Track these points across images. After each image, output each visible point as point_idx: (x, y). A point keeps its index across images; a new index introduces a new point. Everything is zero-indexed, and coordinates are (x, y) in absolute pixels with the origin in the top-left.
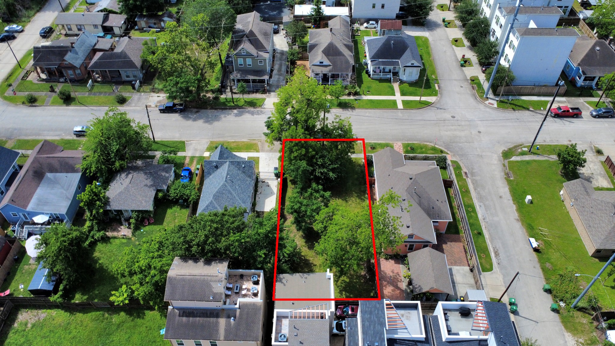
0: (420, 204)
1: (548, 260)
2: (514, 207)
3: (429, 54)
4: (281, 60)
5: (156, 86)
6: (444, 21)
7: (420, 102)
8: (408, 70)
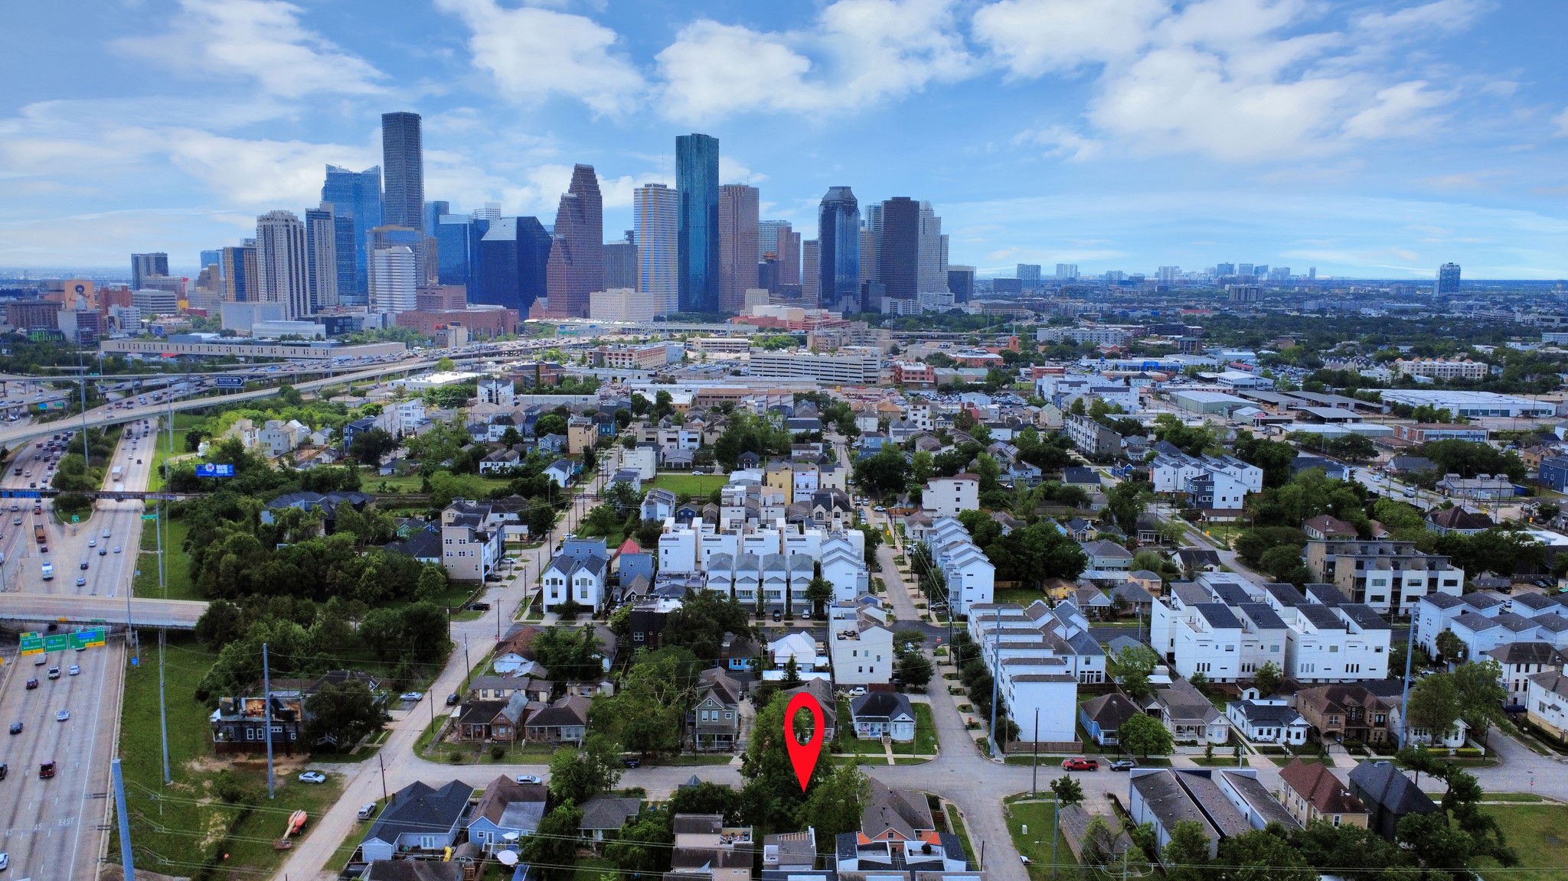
0: (902, 815)
2: (1010, 836)
3: (930, 720)
4: (749, 724)
7: (914, 759)
8: (899, 725)
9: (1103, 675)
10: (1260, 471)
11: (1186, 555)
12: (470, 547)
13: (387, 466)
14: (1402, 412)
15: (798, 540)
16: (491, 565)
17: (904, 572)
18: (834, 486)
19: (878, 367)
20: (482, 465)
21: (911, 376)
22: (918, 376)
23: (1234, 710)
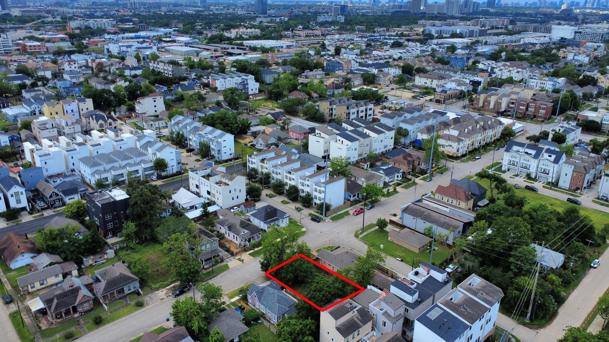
1: (408, 262)
5: (154, 286)
6: (267, 195)
8: (285, 220)
14: (254, 49)
18: (87, 109)
19: (11, 44)
21: (33, 48)
22: (37, 48)
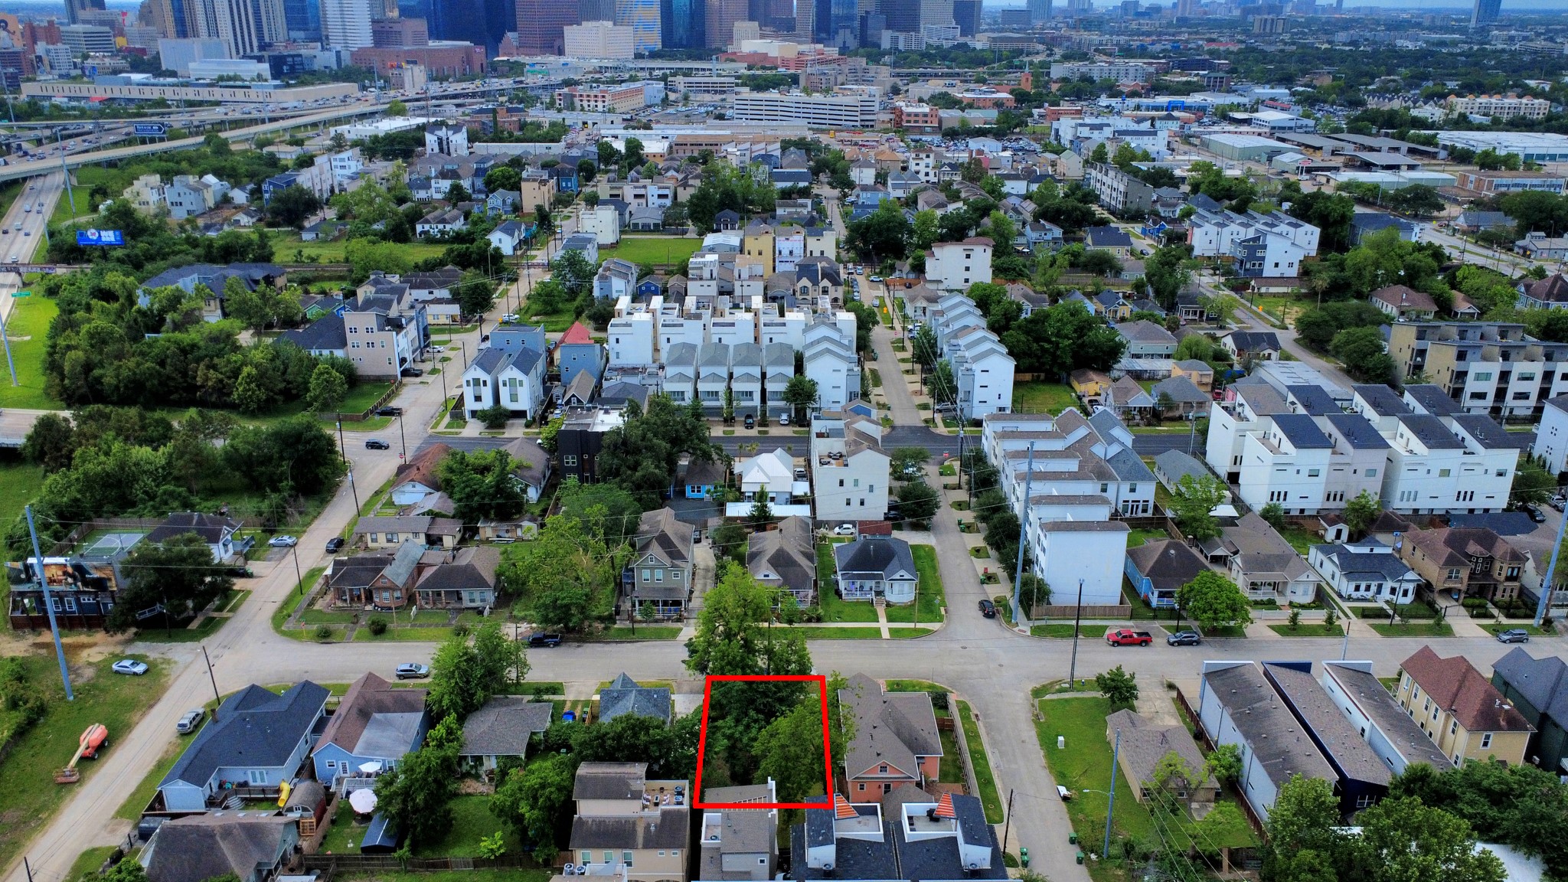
0: (898, 734)
1: (1082, 811)
2: (1042, 753)
3: (934, 568)
4: (705, 578)
5: (515, 613)
6: (960, 523)
7: (915, 630)
8: (896, 585)
9: (1151, 505)
10: (1317, 231)
11: (1238, 337)
12: (379, 337)
13: (312, 229)
14: (1461, 157)
15: (777, 325)
16: (409, 357)
17: (903, 360)
18: (822, 253)
19: (877, 108)
20: (419, 228)
21: (912, 119)
22: (921, 119)
23: (1321, 556)
